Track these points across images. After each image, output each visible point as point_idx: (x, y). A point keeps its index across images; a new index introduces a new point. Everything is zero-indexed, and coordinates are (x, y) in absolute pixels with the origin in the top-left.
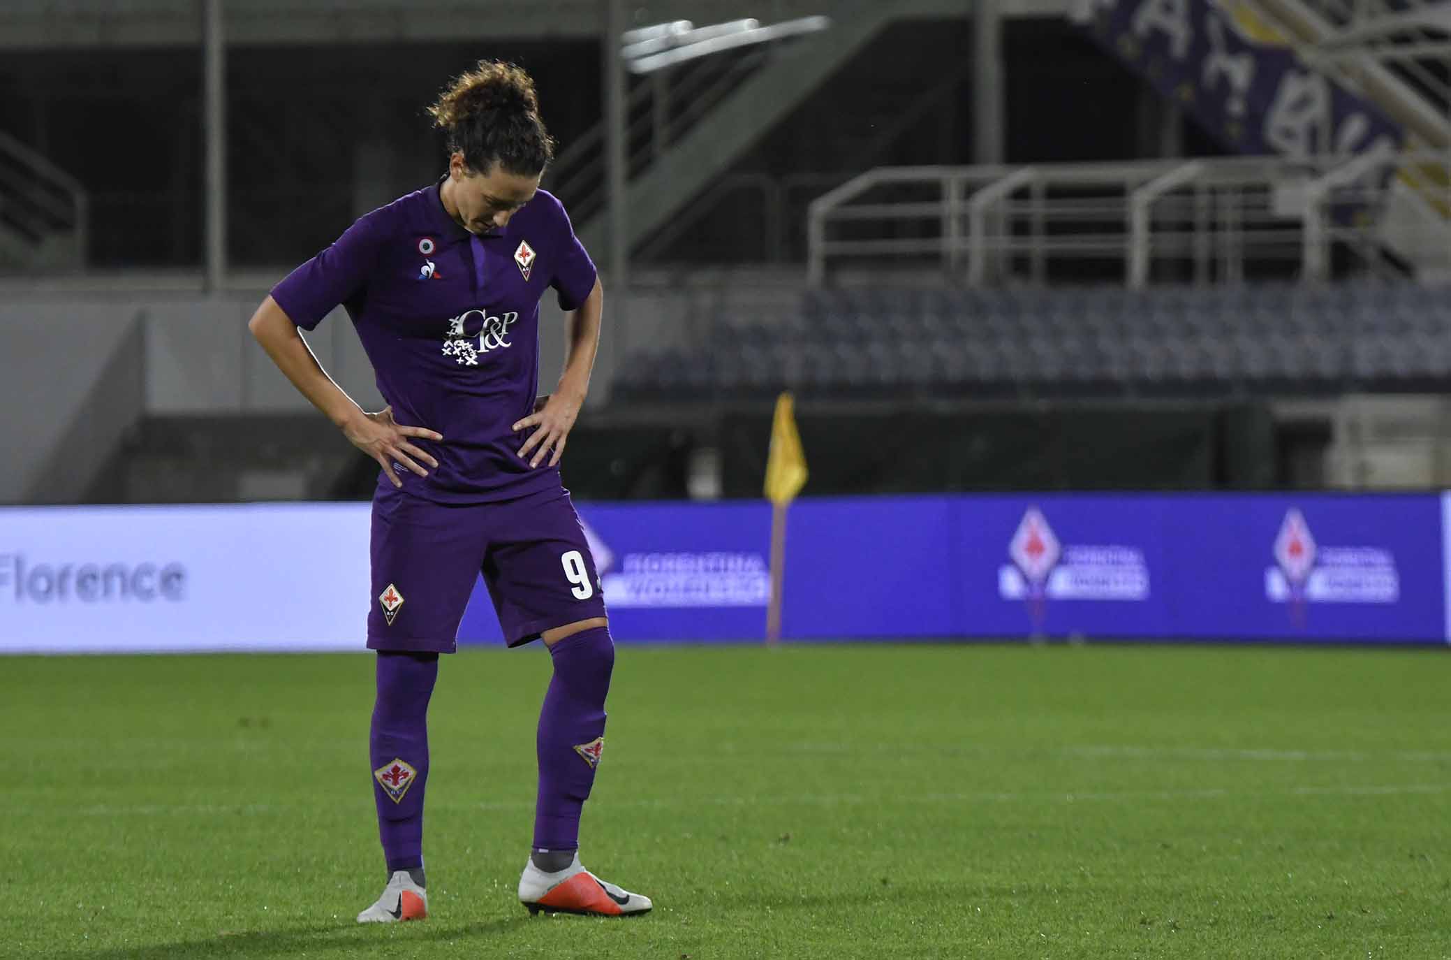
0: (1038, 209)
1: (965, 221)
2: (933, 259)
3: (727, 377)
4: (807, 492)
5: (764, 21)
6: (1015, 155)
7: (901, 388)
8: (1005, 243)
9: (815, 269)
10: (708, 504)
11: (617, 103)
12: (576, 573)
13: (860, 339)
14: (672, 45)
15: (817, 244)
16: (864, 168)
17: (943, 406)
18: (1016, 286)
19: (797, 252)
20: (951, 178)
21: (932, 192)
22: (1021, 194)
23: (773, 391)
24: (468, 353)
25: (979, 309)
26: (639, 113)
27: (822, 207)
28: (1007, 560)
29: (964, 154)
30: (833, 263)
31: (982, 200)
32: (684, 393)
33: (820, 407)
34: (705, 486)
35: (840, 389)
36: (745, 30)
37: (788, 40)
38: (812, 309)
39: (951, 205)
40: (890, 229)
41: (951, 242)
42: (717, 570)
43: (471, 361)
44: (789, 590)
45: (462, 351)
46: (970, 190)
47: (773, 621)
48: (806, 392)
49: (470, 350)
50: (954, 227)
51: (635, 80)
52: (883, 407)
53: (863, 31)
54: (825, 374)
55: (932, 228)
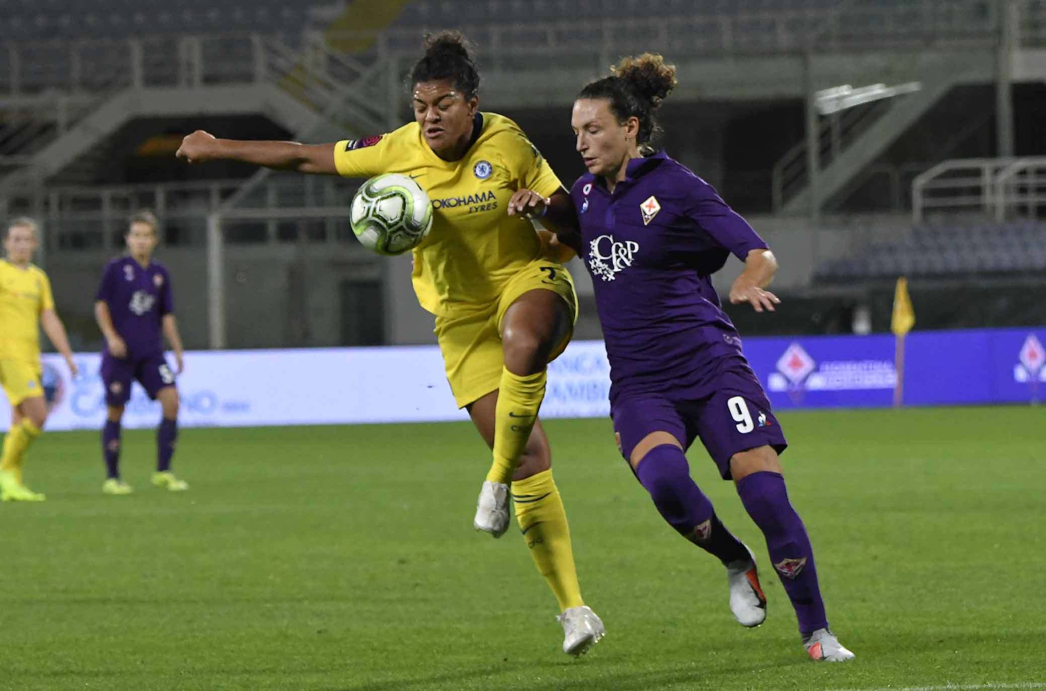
0: (1031, 181)
1: (994, 189)
2: (978, 208)
3: (873, 268)
4: (916, 328)
5: (888, 84)
6: (1020, 151)
7: (962, 275)
8: (1015, 199)
9: (917, 215)
10: (863, 337)
11: (813, 129)
12: (740, 413)
13: (941, 249)
14: (840, 99)
15: (918, 201)
16: (940, 160)
17: (985, 284)
18: (1021, 222)
19: (907, 204)
20: (986, 165)
21: (977, 173)
22: (1023, 173)
23: (894, 278)
24: (607, 271)
25: (1002, 233)
26: (825, 135)
27: (920, 182)
28: (1018, 362)
29: (992, 152)
30: (926, 211)
31: (1002, 178)
32: (850, 279)
33: (922, 285)
34: (862, 326)
35: (932, 276)
36: (877, 91)
37: (902, 96)
38: (916, 234)
39: (987, 179)
40: (955, 192)
41: (987, 199)
42: (868, 369)
43: (611, 277)
44: (907, 379)
45: (603, 270)
46: (996, 171)
47: (898, 396)
48: (913, 277)
49: (607, 269)
50: (988, 191)
51: (822, 118)
52: (954, 284)
53: (940, 89)
54: (923, 266)
55: (977, 191)
